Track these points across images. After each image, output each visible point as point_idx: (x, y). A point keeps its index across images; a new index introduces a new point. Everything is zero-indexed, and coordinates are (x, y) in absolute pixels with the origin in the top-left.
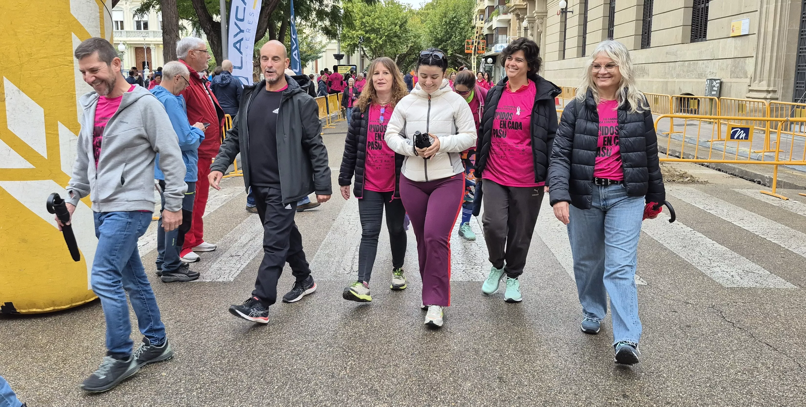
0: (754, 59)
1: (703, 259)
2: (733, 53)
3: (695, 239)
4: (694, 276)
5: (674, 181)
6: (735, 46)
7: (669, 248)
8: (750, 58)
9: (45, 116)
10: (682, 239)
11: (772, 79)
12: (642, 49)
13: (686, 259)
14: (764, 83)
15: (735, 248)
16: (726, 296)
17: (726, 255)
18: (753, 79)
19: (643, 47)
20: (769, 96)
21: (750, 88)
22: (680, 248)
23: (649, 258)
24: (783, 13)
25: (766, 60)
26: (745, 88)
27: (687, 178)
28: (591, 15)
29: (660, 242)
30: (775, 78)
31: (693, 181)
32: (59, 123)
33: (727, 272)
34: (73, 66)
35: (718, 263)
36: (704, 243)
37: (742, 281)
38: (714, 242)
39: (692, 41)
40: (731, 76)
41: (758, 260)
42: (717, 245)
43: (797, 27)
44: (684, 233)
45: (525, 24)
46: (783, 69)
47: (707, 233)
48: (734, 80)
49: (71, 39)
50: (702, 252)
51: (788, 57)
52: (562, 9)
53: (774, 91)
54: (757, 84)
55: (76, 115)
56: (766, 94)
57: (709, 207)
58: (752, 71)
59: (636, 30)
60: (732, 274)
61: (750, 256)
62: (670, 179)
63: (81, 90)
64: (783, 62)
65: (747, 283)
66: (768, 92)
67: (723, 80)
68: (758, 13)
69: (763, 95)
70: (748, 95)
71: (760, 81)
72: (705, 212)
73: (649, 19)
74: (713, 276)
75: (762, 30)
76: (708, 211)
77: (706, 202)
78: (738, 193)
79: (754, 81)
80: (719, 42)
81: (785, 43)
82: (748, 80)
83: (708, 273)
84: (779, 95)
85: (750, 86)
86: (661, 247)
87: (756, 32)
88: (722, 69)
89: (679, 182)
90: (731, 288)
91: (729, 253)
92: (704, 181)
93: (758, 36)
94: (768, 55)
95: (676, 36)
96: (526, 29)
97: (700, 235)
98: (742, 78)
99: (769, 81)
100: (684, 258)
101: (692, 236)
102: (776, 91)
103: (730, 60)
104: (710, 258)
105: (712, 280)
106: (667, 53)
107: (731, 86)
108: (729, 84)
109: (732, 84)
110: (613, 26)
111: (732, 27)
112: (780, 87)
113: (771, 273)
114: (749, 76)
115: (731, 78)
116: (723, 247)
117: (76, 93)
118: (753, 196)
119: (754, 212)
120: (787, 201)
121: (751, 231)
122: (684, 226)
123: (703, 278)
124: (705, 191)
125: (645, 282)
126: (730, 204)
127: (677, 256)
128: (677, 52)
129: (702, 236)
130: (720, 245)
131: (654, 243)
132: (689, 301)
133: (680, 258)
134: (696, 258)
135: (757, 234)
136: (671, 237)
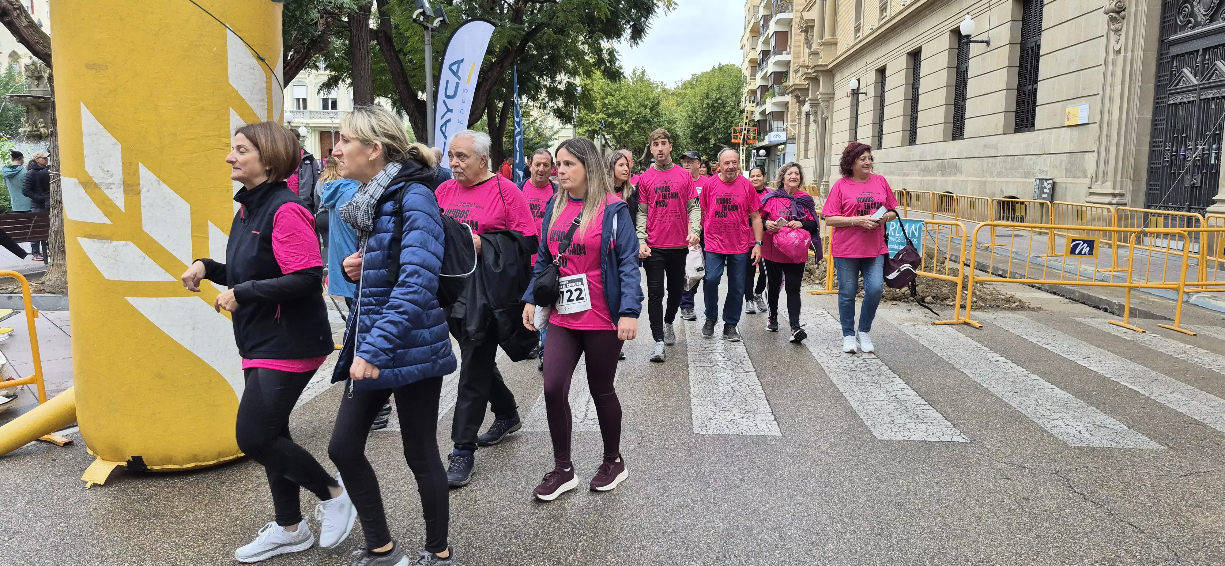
0: (1095, 154)
1: (1041, 408)
2: (1068, 146)
3: (1029, 383)
4: (1030, 431)
5: (998, 306)
6: (1070, 138)
7: (996, 394)
8: (1089, 153)
9: (191, 214)
10: (1012, 382)
11: (1119, 178)
12: (953, 140)
13: (1018, 409)
14: (1109, 184)
15: (1080, 394)
16: (1073, 458)
17: (1069, 405)
18: (1094, 179)
19: (954, 139)
20: (1115, 201)
21: (1091, 190)
22: (1010, 394)
23: (970, 406)
24: (1132, 97)
25: (1110, 157)
26: (1084, 190)
27: (1015, 303)
28: (889, 98)
29: (985, 385)
30: (1122, 178)
31: (1022, 307)
32: (210, 223)
33: (1073, 426)
35: (1060, 415)
36: (1041, 387)
37: (1092, 438)
38: (1054, 387)
39: (1017, 130)
40: (1066, 175)
41: (1112, 410)
42: (1058, 391)
43: (1148, 115)
44: (1014, 375)
45: (807, 107)
46: (1133, 167)
47: (1045, 375)
48: (1070, 180)
49: (228, 117)
50: (1039, 400)
51: (1140, 151)
52: (853, 90)
53: (1122, 195)
54: (1099, 186)
56: (1111, 198)
57: (1044, 341)
58: (1093, 169)
59: (945, 117)
60: (1079, 429)
61: (1101, 405)
62: (993, 303)
64: (1132, 159)
65: (1099, 441)
66: (1114, 195)
67: (1056, 180)
68: (1099, 97)
69: (1108, 199)
70: (1091, 199)
71: (1103, 182)
72: (1040, 348)
73: (962, 103)
74: (1055, 431)
75: (1106, 119)
76: (1044, 346)
77: (1041, 333)
78: (1079, 323)
79: (1096, 181)
80: (1052, 133)
81: (1136, 135)
82: (1088, 181)
83: (1048, 427)
84: (1127, 199)
85: (1090, 188)
86: (986, 392)
87: (1097, 120)
88: (1055, 167)
89: (1004, 309)
90: (1079, 448)
91: (1074, 401)
92: (1037, 308)
93: (1100, 125)
95: (997, 124)
96: (807, 114)
97: (1035, 377)
98: (1080, 177)
99: (1115, 181)
100: (1016, 407)
101: (1024, 378)
102: (1124, 194)
103: (1066, 155)
104: (1050, 408)
105: (1054, 436)
106: (985, 146)
107: (1066, 188)
108: (1064, 185)
109: (1068, 185)
110: (917, 112)
111: (1067, 114)
112: (1128, 190)
113: (1130, 428)
114: (1089, 176)
115: (1066, 178)
116: (1065, 393)
118: (1100, 327)
119: (1103, 348)
120: (1144, 334)
121: (1101, 372)
122: (1014, 365)
123: (1042, 435)
124: (1038, 320)
125: (967, 438)
126: (1071, 338)
127: (1007, 404)
128: (997, 144)
129: (1038, 378)
130: (1061, 391)
131: (975, 387)
132: (1026, 465)
133: (1011, 407)
134: (1032, 407)
135: (1108, 376)
136: (998, 379)
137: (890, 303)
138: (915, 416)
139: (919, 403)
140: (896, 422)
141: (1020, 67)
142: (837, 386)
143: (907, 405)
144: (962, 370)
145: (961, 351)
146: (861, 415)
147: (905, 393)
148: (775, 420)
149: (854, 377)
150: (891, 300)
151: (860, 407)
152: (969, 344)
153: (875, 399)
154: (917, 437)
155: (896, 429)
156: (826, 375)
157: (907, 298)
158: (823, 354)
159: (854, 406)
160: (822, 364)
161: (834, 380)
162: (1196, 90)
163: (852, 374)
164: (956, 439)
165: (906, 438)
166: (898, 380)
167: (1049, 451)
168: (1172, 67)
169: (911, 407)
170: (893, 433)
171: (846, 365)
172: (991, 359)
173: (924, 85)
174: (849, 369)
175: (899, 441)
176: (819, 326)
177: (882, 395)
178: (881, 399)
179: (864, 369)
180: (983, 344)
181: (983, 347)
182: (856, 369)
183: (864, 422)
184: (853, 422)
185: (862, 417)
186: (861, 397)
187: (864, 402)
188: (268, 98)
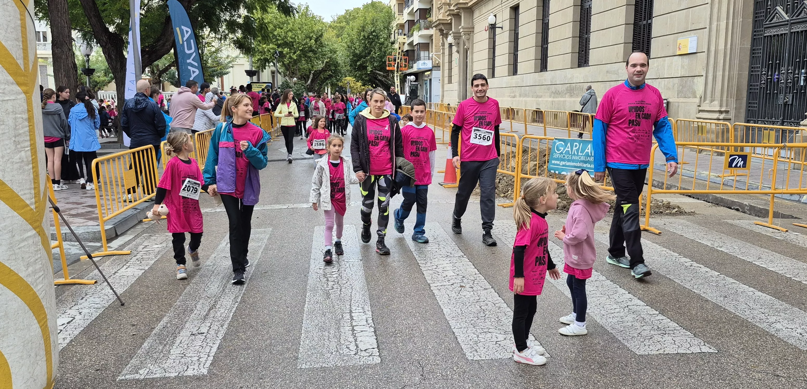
0: (703, 78)
1: (756, 312)
2: (680, 72)
3: (730, 287)
4: (761, 337)
5: (661, 212)
6: (681, 64)
7: (710, 299)
8: (698, 77)
10: (717, 286)
11: (725, 98)
13: (737, 314)
14: (716, 103)
15: (778, 296)
17: (776, 307)
18: (703, 98)
19: (579, 66)
20: (722, 117)
21: (700, 108)
22: (722, 299)
24: (735, 30)
25: (717, 79)
26: (694, 109)
27: (674, 208)
28: (522, 31)
29: (695, 291)
30: (727, 97)
31: (681, 213)
33: (792, 329)
35: (775, 318)
36: (742, 290)
38: (752, 289)
40: (678, 95)
42: (757, 293)
43: (748, 45)
44: (713, 279)
45: (450, 39)
46: (735, 88)
47: (736, 277)
48: (682, 100)
50: (748, 303)
51: (740, 75)
52: (492, 25)
53: (727, 112)
54: (708, 105)
56: (718, 114)
57: (716, 245)
58: (701, 91)
59: (573, 47)
60: (799, 331)
62: (657, 210)
64: (735, 82)
66: (721, 112)
67: (670, 100)
68: (707, 31)
69: (716, 116)
70: (699, 115)
71: (712, 101)
72: (718, 251)
73: (586, 36)
74: (781, 335)
75: (712, 49)
76: (719, 249)
77: (709, 237)
78: (732, 225)
79: (705, 100)
80: (665, 61)
81: (737, 62)
82: (697, 100)
83: (772, 331)
84: (731, 115)
85: (699, 106)
86: (699, 297)
87: (705, 49)
88: (668, 89)
89: (667, 214)
91: (778, 303)
92: (692, 212)
93: (708, 54)
94: (719, 74)
95: (617, 54)
96: (451, 45)
97: (732, 280)
98: (690, 98)
99: (721, 101)
100: (734, 312)
101: (724, 282)
102: (729, 111)
103: (677, 79)
104: (763, 311)
105: (783, 341)
106: (607, 72)
107: (679, 106)
108: (677, 104)
109: (680, 104)
110: (547, 43)
111: (677, 45)
112: (732, 108)
114: (698, 96)
115: (678, 98)
116: (765, 295)
118: (750, 228)
119: (765, 248)
120: (787, 233)
121: (780, 272)
122: (708, 270)
123: (773, 340)
124: (700, 224)
125: (713, 348)
126: (735, 239)
127: (724, 309)
128: (618, 70)
129: (735, 281)
130: (760, 293)
131: (689, 293)
132: (778, 373)
133: (730, 312)
134: (748, 312)
135: (788, 276)
136: (702, 284)
138: (656, 328)
139: (651, 313)
140: (644, 334)
141: (636, 5)
143: (643, 316)
144: (668, 276)
145: (656, 258)
147: (633, 303)
148: (536, 339)
151: (604, 321)
152: (659, 250)
153: (613, 312)
154: (671, 350)
155: (647, 342)
156: (556, 288)
162: (788, 24)
164: (705, 349)
165: (661, 352)
166: (622, 291)
167: (788, 357)
168: (767, 6)
169: (647, 318)
170: (647, 347)
172: (686, 264)
173: (553, 20)
175: (657, 356)
177: (615, 306)
178: (617, 310)
180: (670, 249)
181: (673, 253)
183: (615, 336)
184: (605, 337)
185: (612, 331)
186: (599, 310)
187: (604, 315)
188: (22, 37)
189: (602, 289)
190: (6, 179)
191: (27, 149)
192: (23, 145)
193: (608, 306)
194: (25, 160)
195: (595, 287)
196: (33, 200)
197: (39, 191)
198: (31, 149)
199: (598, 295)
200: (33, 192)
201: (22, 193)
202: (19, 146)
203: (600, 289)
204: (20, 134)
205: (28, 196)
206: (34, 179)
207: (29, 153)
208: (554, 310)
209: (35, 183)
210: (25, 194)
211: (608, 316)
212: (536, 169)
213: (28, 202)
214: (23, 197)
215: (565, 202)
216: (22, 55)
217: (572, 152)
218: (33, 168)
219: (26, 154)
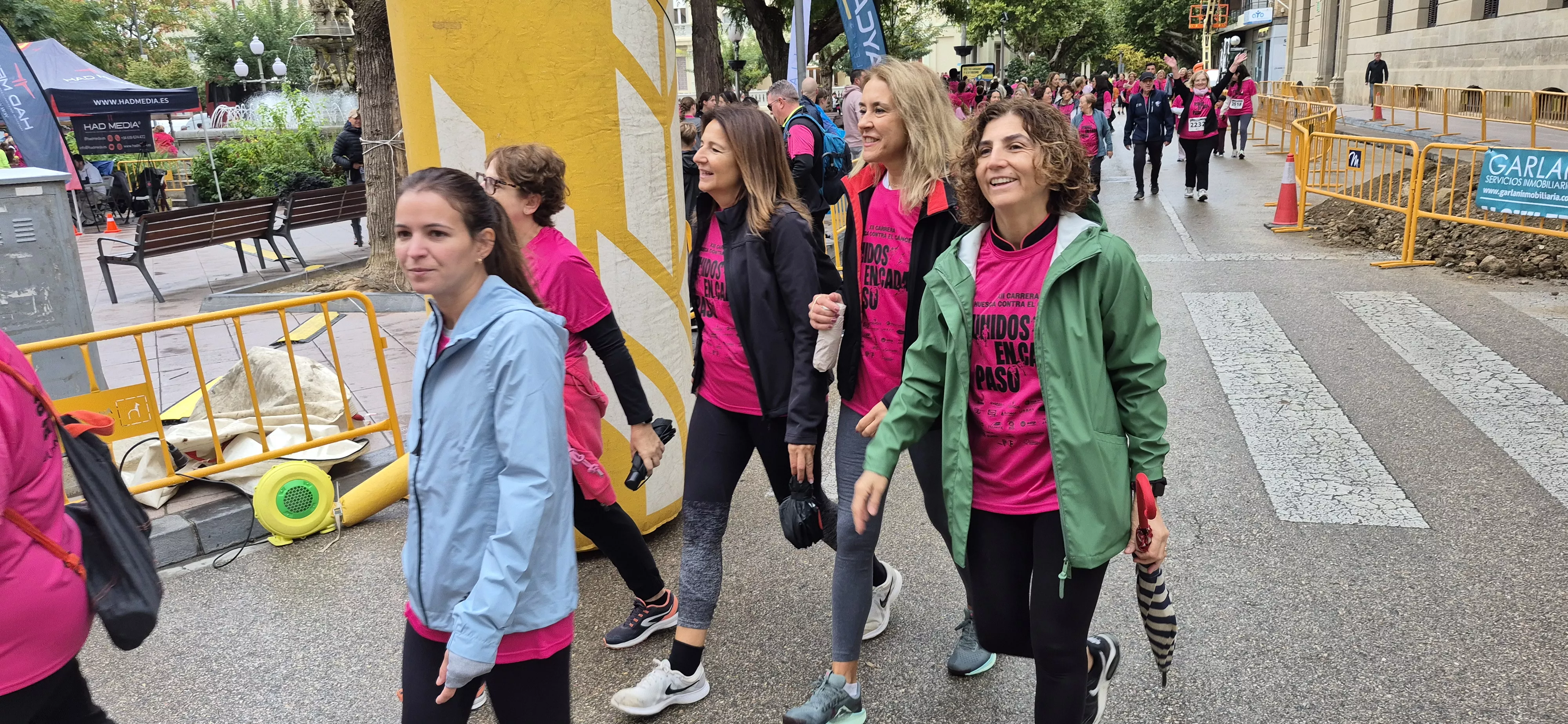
9: (576, 221)
32: (599, 233)
34: (619, 131)
49: (615, 81)
55: (624, 218)
63: (632, 174)
117: (625, 178)
137: (1514, 280)
142: (1489, 435)
146: (1553, 491)
149: (1510, 416)
150: (1515, 276)
151: (1545, 475)
156: (1461, 414)
157: (1543, 272)
158: (1440, 376)
159: (1533, 472)
160: (1445, 394)
161: (1478, 424)
163: (1505, 413)
171: (1488, 396)
174: (1495, 402)
176: (1414, 325)
179: (1521, 403)
182: (1507, 403)
183: (1561, 504)
184: (1542, 503)
185: (1556, 495)
186: (1538, 456)
187: (1546, 466)
188: (660, 51)
189: (1551, 420)
190: (641, 236)
191: (664, 197)
192: (659, 192)
193: (1557, 450)
194: (662, 211)
195: (1536, 418)
196: (671, 262)
197: (677, 250)
198: (669, 197)
199: (1540, 431)
200: (670, 251)
201: (659, 253)
202: (654, 194)
203: (1548, 420)
204: (656, 178)
205: (665, 257)
206: (672, 235)
207: (666, 202)
208: (1449, 450)
209: (672, 240)
210: (661, 255)
211: (1555, 468)
212: (1448, 202)
213: (665, 265)
214: (659, 259)
215: (1503, 262)
216: (659, 75)
217: (1523, 173)
218: (671, 220)
219: (663, 204)
